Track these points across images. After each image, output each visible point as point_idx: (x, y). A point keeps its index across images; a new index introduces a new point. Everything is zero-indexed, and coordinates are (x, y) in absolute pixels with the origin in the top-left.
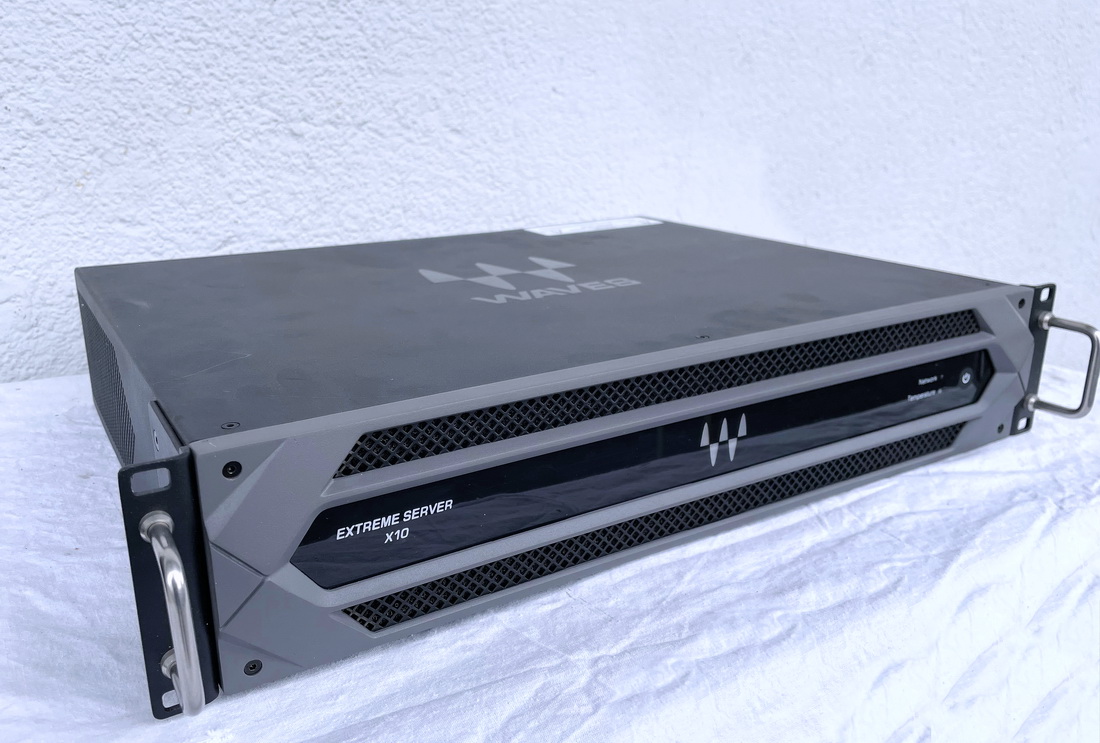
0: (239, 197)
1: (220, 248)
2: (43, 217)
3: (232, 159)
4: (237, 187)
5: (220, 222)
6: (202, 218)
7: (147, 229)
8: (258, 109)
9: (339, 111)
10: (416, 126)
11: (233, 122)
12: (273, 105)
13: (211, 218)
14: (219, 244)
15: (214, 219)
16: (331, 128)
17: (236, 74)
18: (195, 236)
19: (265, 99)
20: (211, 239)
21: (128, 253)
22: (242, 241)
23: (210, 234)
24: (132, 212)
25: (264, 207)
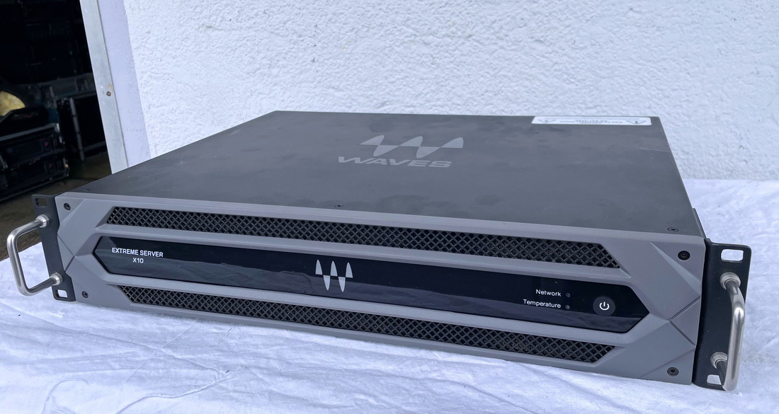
0: (392, 79)
1: (379, 107)
2: (299, 83)
3: (389, 57)
4: (391, 73)
5: (381, 93)
6: (371, 90)
7: (344, 93)
8: (405, 28)
9: (453, 29)
10: (507, 38)
11: (391, 36)
12: (413, 26)
13: (376, 90)
14: (379, 105)
15: (378, 91)
16: (448, 40)
17: (394, 9)
18: (367, 99)
19: (409, 22)
20: (375, 101)
21: (335, 105)
22: (392, 104)
23: (375, 99)
24: (337, 83)
25: (405, 86)
